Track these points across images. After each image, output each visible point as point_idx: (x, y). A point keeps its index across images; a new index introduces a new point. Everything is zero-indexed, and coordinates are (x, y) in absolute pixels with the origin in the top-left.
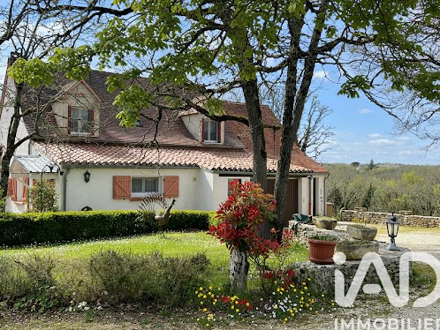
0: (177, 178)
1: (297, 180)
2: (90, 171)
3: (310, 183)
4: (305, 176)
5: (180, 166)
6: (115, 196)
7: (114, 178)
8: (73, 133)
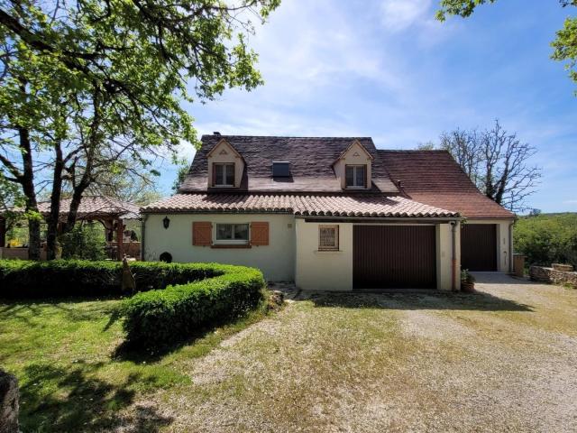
0: (266, 224)
1: (435, 227)
2: (169, 217)
3: (453, 231)
4: (447, 222)
5: (270, 211)
6: (195, 242)
7: (194, 224)
8: (218, 186)
